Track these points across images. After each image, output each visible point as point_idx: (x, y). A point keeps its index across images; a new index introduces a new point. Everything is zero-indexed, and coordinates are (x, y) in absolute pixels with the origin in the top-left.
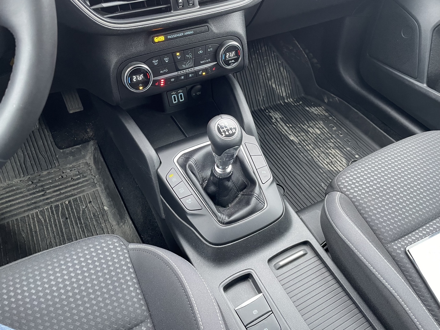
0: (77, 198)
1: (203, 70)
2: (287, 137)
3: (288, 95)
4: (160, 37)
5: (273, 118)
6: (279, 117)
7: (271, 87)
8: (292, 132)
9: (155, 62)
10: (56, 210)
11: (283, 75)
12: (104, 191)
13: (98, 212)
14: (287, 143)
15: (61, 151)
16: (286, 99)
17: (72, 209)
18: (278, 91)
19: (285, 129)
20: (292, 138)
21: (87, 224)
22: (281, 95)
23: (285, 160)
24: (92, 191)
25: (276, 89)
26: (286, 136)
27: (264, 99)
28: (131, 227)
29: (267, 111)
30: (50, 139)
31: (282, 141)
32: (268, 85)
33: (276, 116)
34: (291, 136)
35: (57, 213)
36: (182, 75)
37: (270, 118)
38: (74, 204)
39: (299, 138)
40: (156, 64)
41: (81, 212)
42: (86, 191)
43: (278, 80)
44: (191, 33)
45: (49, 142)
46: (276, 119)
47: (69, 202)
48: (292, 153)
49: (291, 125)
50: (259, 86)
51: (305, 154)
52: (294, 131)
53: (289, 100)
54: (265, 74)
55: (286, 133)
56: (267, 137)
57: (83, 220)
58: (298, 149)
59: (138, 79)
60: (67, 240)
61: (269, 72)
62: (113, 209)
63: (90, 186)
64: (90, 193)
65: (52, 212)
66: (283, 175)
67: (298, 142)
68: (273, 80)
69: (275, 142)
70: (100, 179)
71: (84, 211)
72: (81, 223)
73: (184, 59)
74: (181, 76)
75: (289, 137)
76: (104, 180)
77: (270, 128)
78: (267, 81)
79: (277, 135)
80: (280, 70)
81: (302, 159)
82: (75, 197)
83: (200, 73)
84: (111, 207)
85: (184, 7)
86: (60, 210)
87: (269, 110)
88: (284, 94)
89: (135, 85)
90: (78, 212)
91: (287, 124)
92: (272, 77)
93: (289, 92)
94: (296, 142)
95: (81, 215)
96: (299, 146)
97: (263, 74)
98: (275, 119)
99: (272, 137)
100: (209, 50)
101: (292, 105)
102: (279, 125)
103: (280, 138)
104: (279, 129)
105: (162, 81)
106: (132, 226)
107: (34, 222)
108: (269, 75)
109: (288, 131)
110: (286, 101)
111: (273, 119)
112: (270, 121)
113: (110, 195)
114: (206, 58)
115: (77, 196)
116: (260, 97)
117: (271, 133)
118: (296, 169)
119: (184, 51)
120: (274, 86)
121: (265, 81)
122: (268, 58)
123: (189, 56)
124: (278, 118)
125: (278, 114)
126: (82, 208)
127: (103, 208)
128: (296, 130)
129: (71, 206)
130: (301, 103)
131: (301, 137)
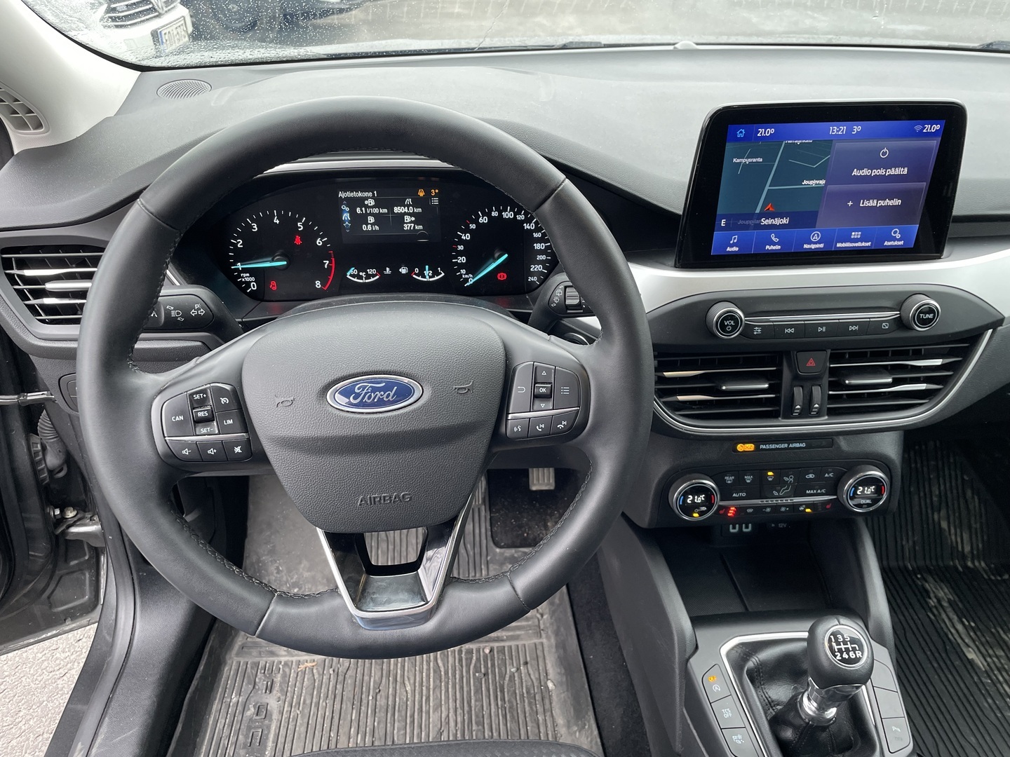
0: (504, 647)
1: (808, 505)
2: (958, 650)
3: (975, 552)
4: (747, 445)
5: (932, 595)
6: (948, 599)
7: (937, 526)
8: (974, 641)
9: (729, 479)
10: (466, 659)
11: (971, 507)
12: (554, 650)
13: (536, 688)
14: (957, 663)
15: (498, 550)
16: (969, 559)
17: (493, 665)
18: (953, 537)
19: (957, 629)
20: (971, 655)
21: (513, 705)
22: (960, 548)
23: (945, 701)
24: (532, 642)
25: (947, 534)
26: (956, 646)
27: (917, 548)
28: (594, 742)
29: (919, 576)
30: (485, 526)
31: (944, 655)
32: (931, 521)
33: (941, 594)
34: (970, 649)
35: (468, 666)
36: (769, 507)
37: (925, 594)
38: (498, 658)
39: (989, 659)
40: (729, 482)
41: (507, 678)
42: (522, 640)
43: (957, 514)
44: (801, 445)
45: (483, 530)
46: (939, 601)
47: (490, 651)
48: (966, 691)
49: (973, 624)
50: (909, 519)
51: (997, 702)
52: (980, 640)
53: (977, 564)
54: (928, 496)
55: (959, 641)
56: (909, 635)
57: (508, 693)
58: (981, 686)
59: (696, 501)
60: (476, 723)
61: (937, 493)
62: (564, 692)
63: (530, 631)
64: (529, 646)
65: (460, 660)
66: (935, 736)
67: (984, 670)
68: (943, 513)
69: (929, 653)
70: (552, 624)
71: (512, 677)
72: (503, 699)
73: (778, 482)
74: (766, 507)
75: (965, 650)
76: (558, 628)
77: (920, 616)
78: (930, 511)
79: (935, 638)
80: (964, 494)
81: (988, 712)
82: (502, 644)
83: (801, 508)
84: (561, 685)
85: (801, 416)
86: (474, 661)
87: (925, 575)
88: (967, 549)
89: (688, 509)
90: (502, 677)
91: (964, 620)
92: (944, 505)
93: (980, 546)
94: (980, 668)
95: (506, 682)
96: (985, 677)
97: (922, 494)
98: (935, 600)
99: (921, 640)
100: (826, 475)
101: (984, 578)
102: (944, 616)
103: (940, 647)
104: (943, 625)
105: (732, 508)
106: (596, 742)
107: (429, 670)
108: (935, 499)
109: (963, 636)
110: (969, 564)
111: (930, 598)
112: (922, 602)
113: (564, 661)
114: (817, 487)
115: (506, 644)
116: (908, 542)
117: (922, 630)
118: (968, 731)
119: (781, 471)
120: (944, 525)
121: (924, 510)
122: (940, 463)
123: (790, 479)
124: (943, 598)
125: (946, 590)
126: (510, 671)
127: (546, 683)
128: (983, 640)
129: (493, 660)
130: (1006, 577)
131: (995, 659)
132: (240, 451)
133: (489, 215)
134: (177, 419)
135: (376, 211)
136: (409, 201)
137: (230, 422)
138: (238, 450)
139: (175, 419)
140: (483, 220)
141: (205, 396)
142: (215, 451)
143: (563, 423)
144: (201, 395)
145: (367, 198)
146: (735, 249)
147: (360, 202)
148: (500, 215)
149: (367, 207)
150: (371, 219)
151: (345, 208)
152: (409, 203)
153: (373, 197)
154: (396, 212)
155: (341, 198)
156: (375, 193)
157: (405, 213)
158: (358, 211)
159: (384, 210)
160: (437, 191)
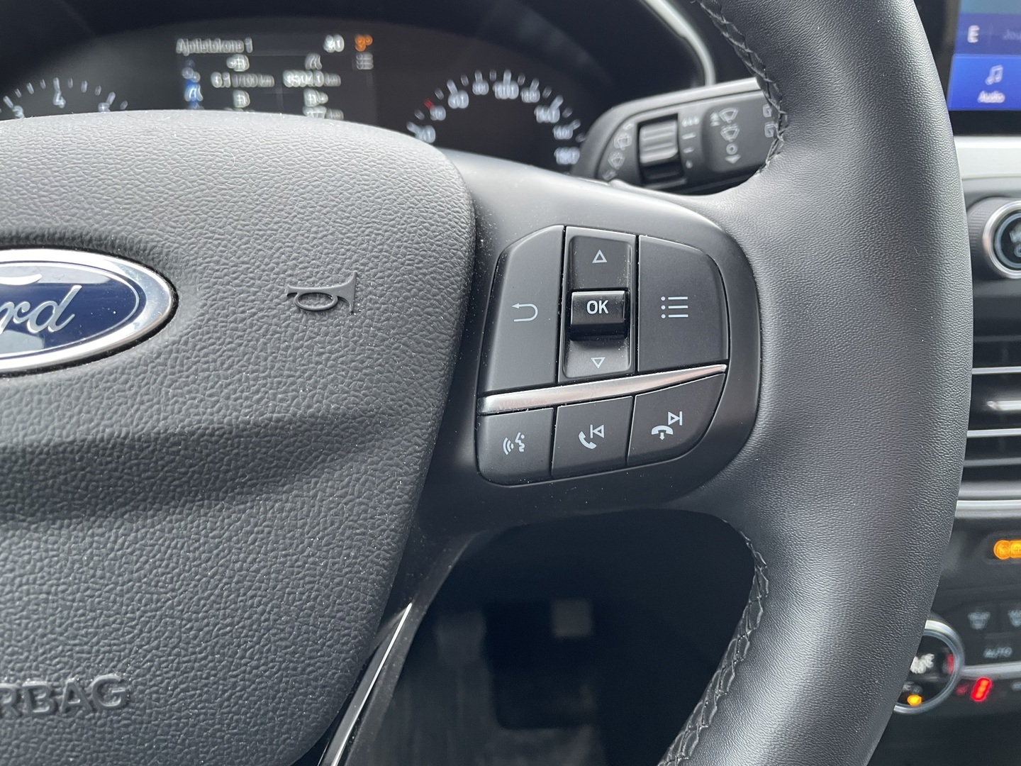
4: (1017, 544)
9: (978, 619)
40: (979, 625)
105: (983, 683)
133: (469, 90)
135: (251, 81)
136: (314, 61)
140: (459, 101)
143: (673, 418)
145: (231, 55)
146: (996, 98)
147: (218, 62)
148: (491, 92)
149: (232, 72)
150: (242, 99)
151: (191, 75)
152: (313, 65)
153: (245, 53)
154: (289, 86)
155: (182, 54)
156: (249, 43)
157: (307, 87)
158: (217, 80)
159: (267, 81)
160: (369, 41)
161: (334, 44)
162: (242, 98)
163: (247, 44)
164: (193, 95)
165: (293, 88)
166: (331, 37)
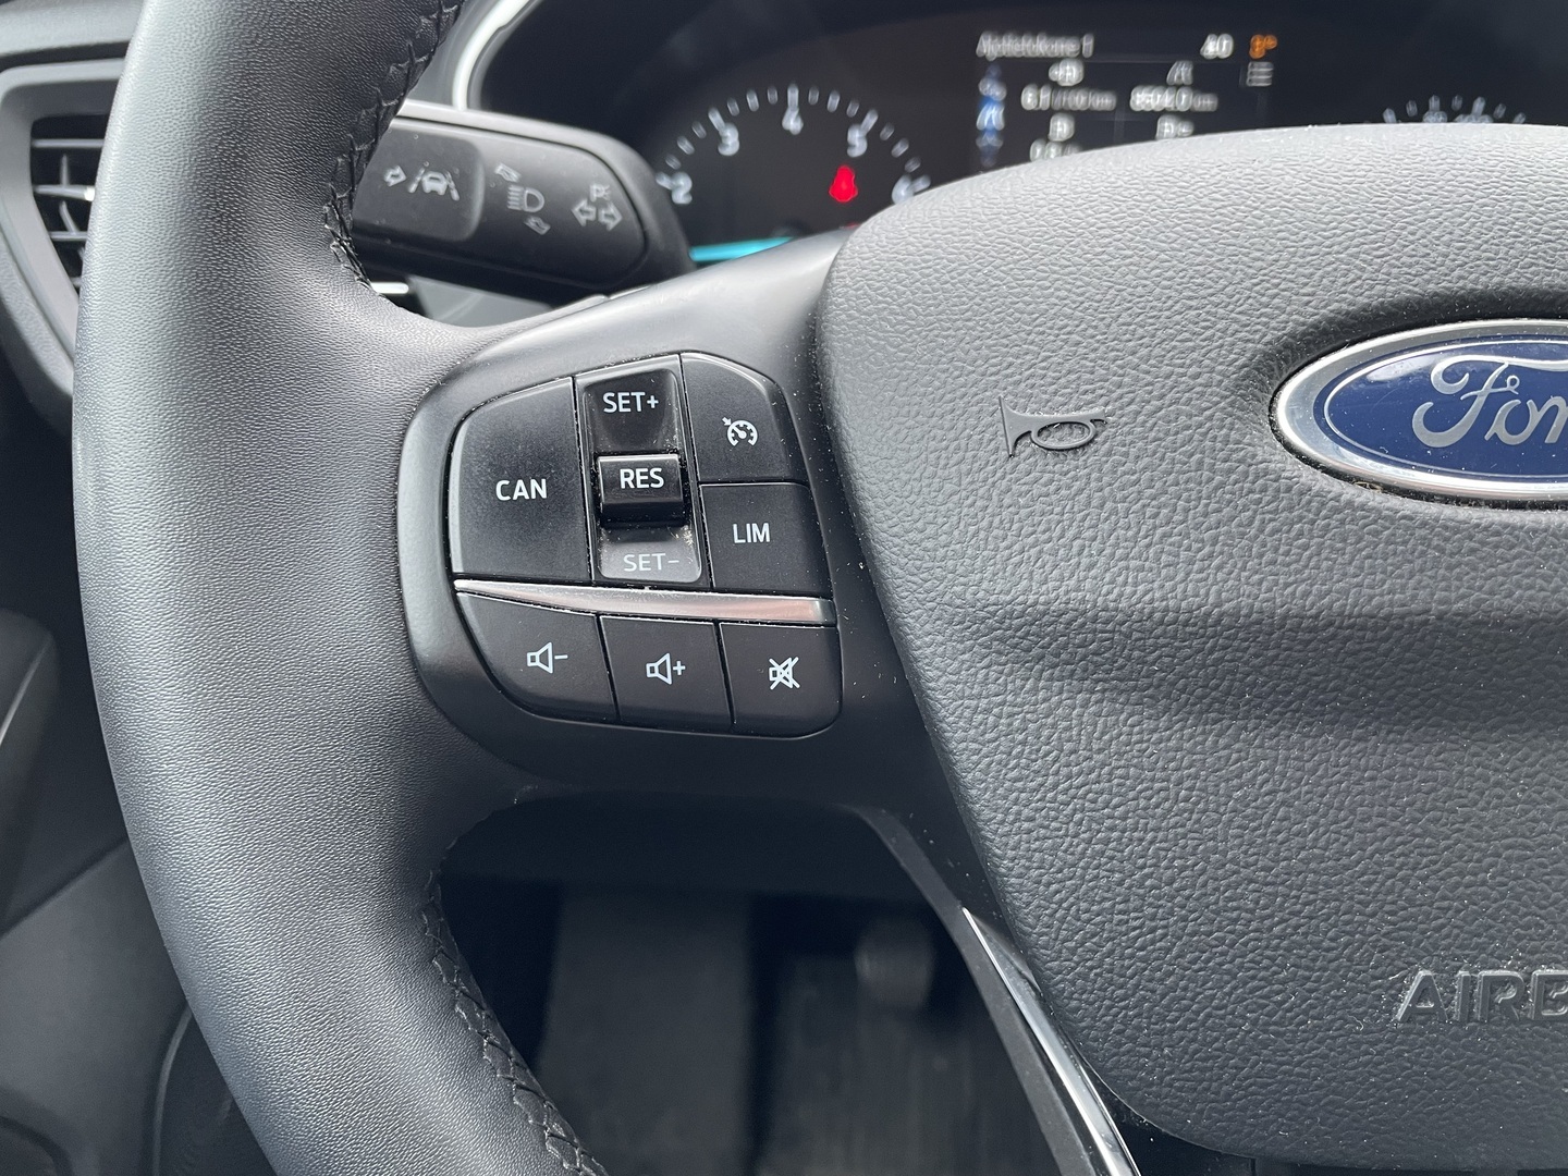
132: (792, 683)
134: (520, 490)
135: (1081, 100)
136: (1181, 71)
137: (759, 533)
138: (783, 673)
139: (508, 490)
141: (653, 402)
142: (679, 668)
144: (638, 395)
145: (1057, 60)
147: (1036, 71)
149: (1055, 86)
150: (1061, 128)
151: (992, 89)
152: (1180, 77)
153: (1080, 57)
154: (1137, 109)
155: (984, 57)
156: (1088, 43)
157: (1165, 112)
158: (1029, 99)
159: (1104, 101)
160: (1271, 42)
161: (1217, 47)
162: (1062, 126)
163: (1084, 44)
164: (990, 121)
165: (1143, 112)
166: (1214, 36)
